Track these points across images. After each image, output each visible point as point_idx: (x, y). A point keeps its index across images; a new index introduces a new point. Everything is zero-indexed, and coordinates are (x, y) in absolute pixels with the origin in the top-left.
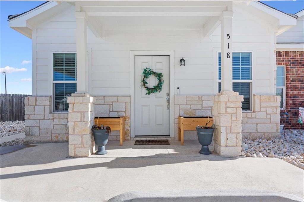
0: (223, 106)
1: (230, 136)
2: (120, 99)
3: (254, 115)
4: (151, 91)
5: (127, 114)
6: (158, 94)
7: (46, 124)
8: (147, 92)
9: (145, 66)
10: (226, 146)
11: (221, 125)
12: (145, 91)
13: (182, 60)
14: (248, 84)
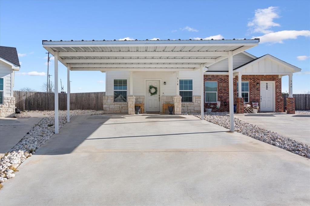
0: (176, 100)
1: (177, 109)
2: (141, 97)
3: (193, 104)
4: (152, 94)
5: (143, 103)
6: (155, 95)
7: (112, 106)
8: (151, 94)
9: (150, 84)
10: (177, 112)
11: (175, 105)
12: (150, 94)
13: (165, 82)
14: (192, 92)
